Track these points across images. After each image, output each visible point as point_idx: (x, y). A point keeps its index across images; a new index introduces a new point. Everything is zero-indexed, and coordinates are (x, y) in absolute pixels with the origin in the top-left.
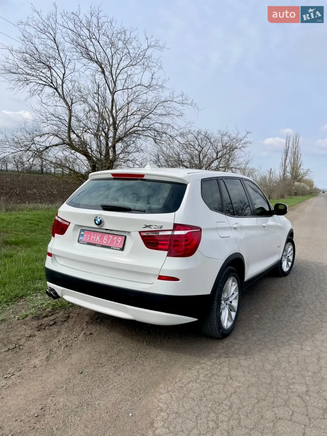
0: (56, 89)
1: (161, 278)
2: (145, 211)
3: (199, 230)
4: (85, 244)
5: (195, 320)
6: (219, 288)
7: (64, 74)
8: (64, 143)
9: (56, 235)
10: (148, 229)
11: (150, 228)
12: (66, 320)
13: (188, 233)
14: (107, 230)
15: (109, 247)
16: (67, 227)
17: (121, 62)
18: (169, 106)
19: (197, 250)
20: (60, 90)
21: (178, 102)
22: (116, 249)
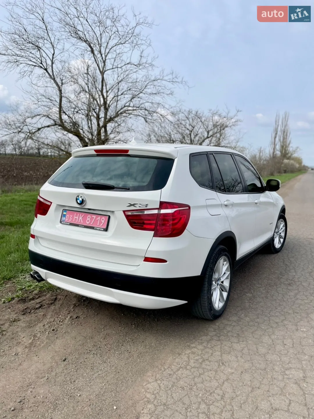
0: (46, 70)
1: (147, 259)
2: (129, 189)
3: (188, 208)
4: (68, 225)
5: (185, 302)
6: (209, 268)
7: (53, 55)
8: (56, 124)
9: (38, 215)
10: (132, 208)
11: (135, 207)
12: (53, 303)
13: (175, 212)
14: (89, 209)
15: (92, 228)
16: (48, 207)
17: (110, 40)
18: (159, 84)
19: (186, 230)
20: (50, 71)
21: (169, 80)
22: (100, 230)
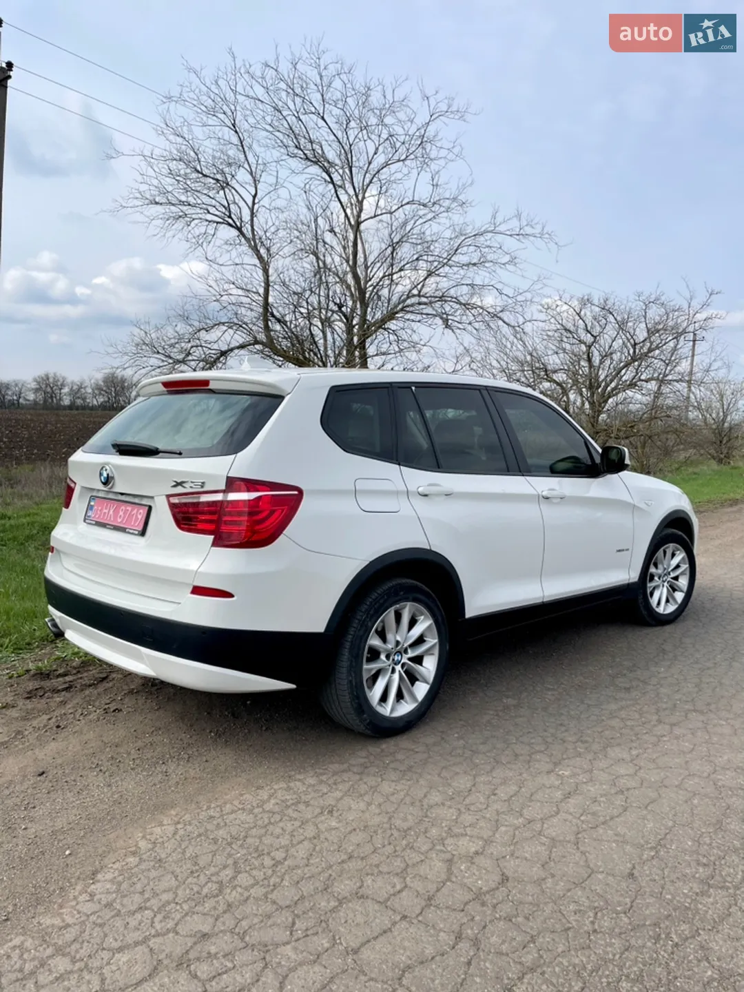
0: (239, 229)
1: (197, 590)
2: (180, 454)
3: (296, 493)
4: (94, 525)
5: (293, 686)
7: (254, 197)
8: (256, 342)
10: (179, 490)
11: (184, 487)
13: (259, 498)
14: (122, 494)
15: (123, 530)
17: (375, 156)
18: (488, 243)
19: (282, 535)
20: (247, 229)
21: (510, 233)
22: (132, 534)
